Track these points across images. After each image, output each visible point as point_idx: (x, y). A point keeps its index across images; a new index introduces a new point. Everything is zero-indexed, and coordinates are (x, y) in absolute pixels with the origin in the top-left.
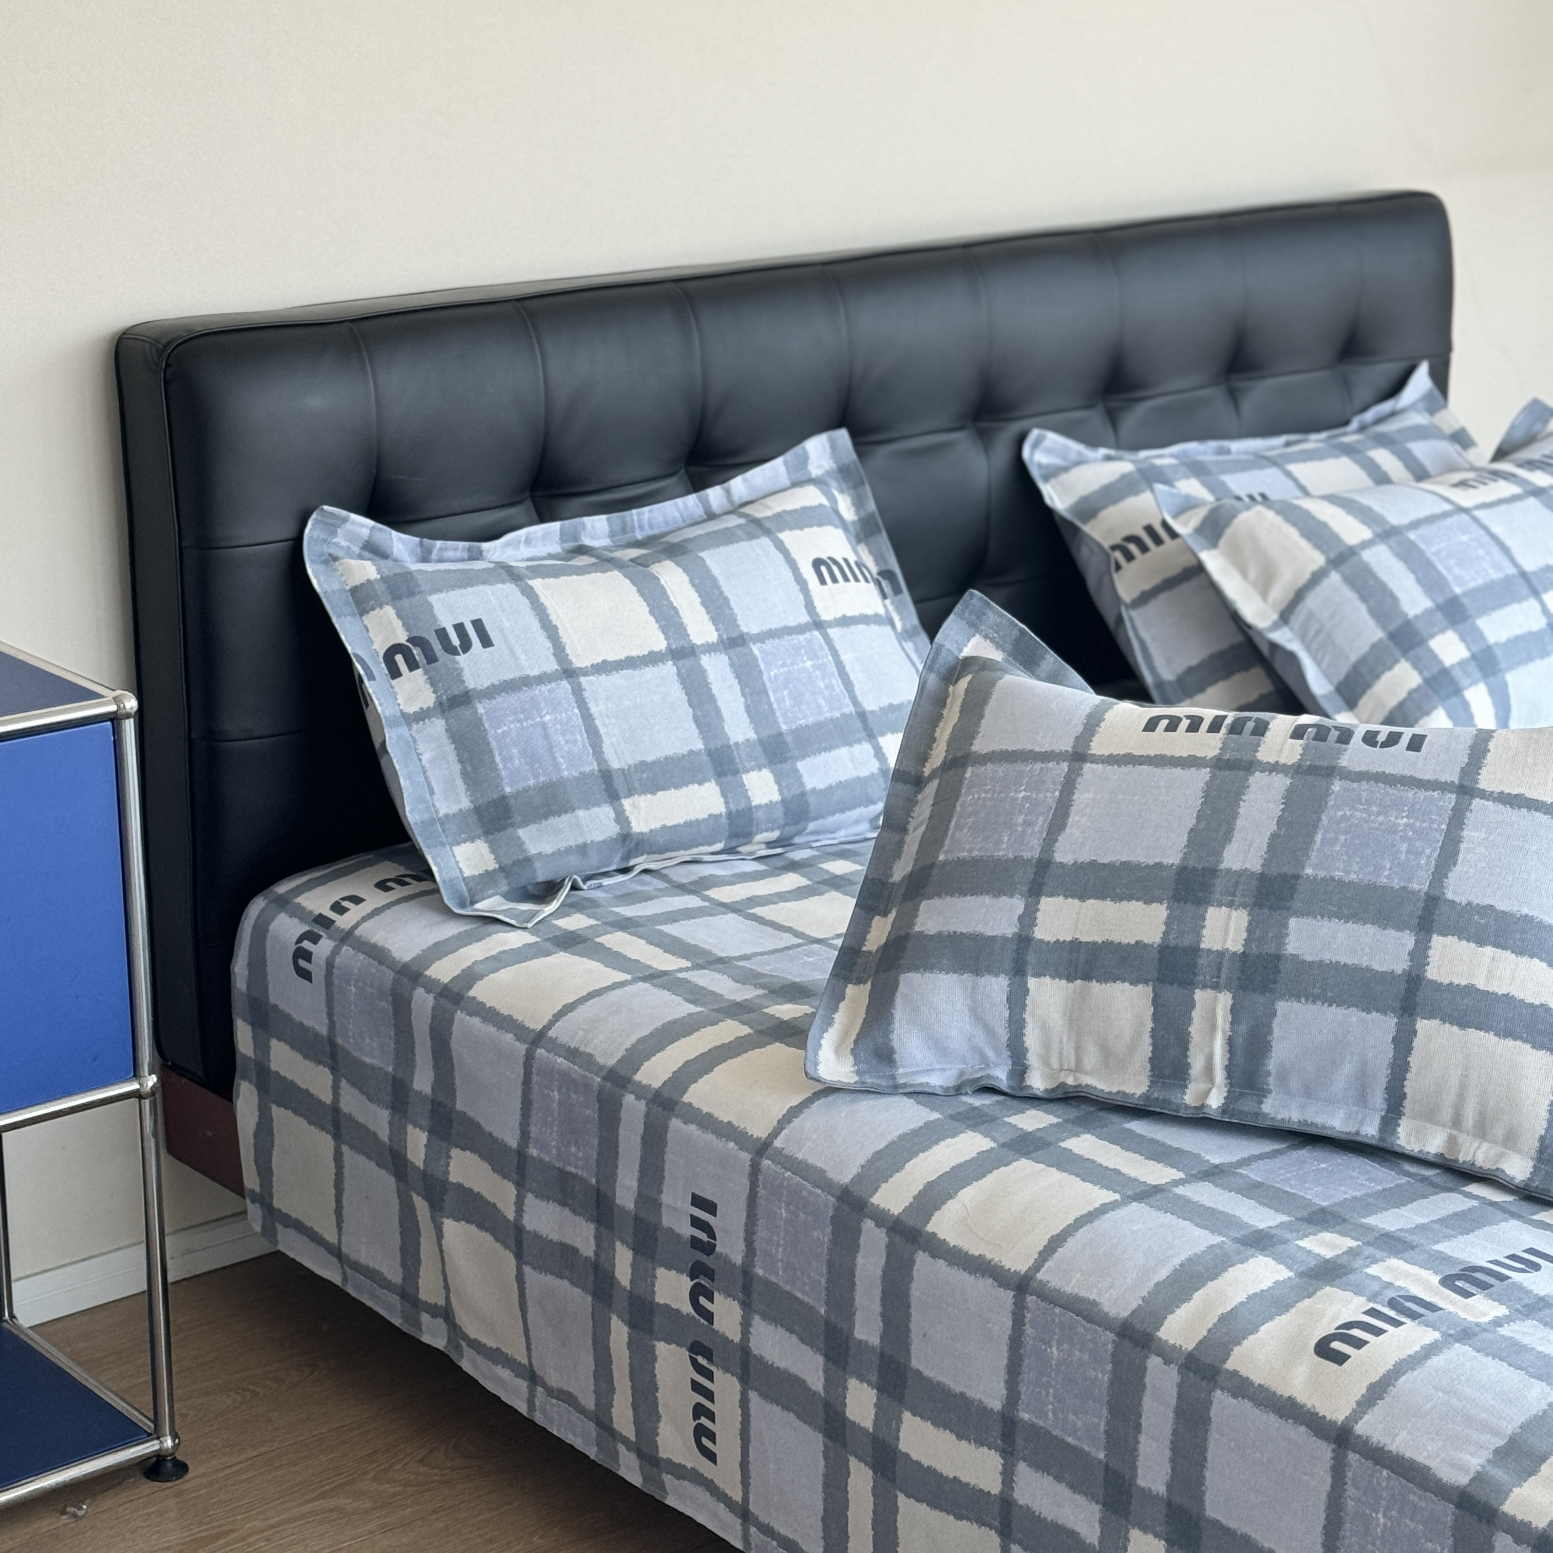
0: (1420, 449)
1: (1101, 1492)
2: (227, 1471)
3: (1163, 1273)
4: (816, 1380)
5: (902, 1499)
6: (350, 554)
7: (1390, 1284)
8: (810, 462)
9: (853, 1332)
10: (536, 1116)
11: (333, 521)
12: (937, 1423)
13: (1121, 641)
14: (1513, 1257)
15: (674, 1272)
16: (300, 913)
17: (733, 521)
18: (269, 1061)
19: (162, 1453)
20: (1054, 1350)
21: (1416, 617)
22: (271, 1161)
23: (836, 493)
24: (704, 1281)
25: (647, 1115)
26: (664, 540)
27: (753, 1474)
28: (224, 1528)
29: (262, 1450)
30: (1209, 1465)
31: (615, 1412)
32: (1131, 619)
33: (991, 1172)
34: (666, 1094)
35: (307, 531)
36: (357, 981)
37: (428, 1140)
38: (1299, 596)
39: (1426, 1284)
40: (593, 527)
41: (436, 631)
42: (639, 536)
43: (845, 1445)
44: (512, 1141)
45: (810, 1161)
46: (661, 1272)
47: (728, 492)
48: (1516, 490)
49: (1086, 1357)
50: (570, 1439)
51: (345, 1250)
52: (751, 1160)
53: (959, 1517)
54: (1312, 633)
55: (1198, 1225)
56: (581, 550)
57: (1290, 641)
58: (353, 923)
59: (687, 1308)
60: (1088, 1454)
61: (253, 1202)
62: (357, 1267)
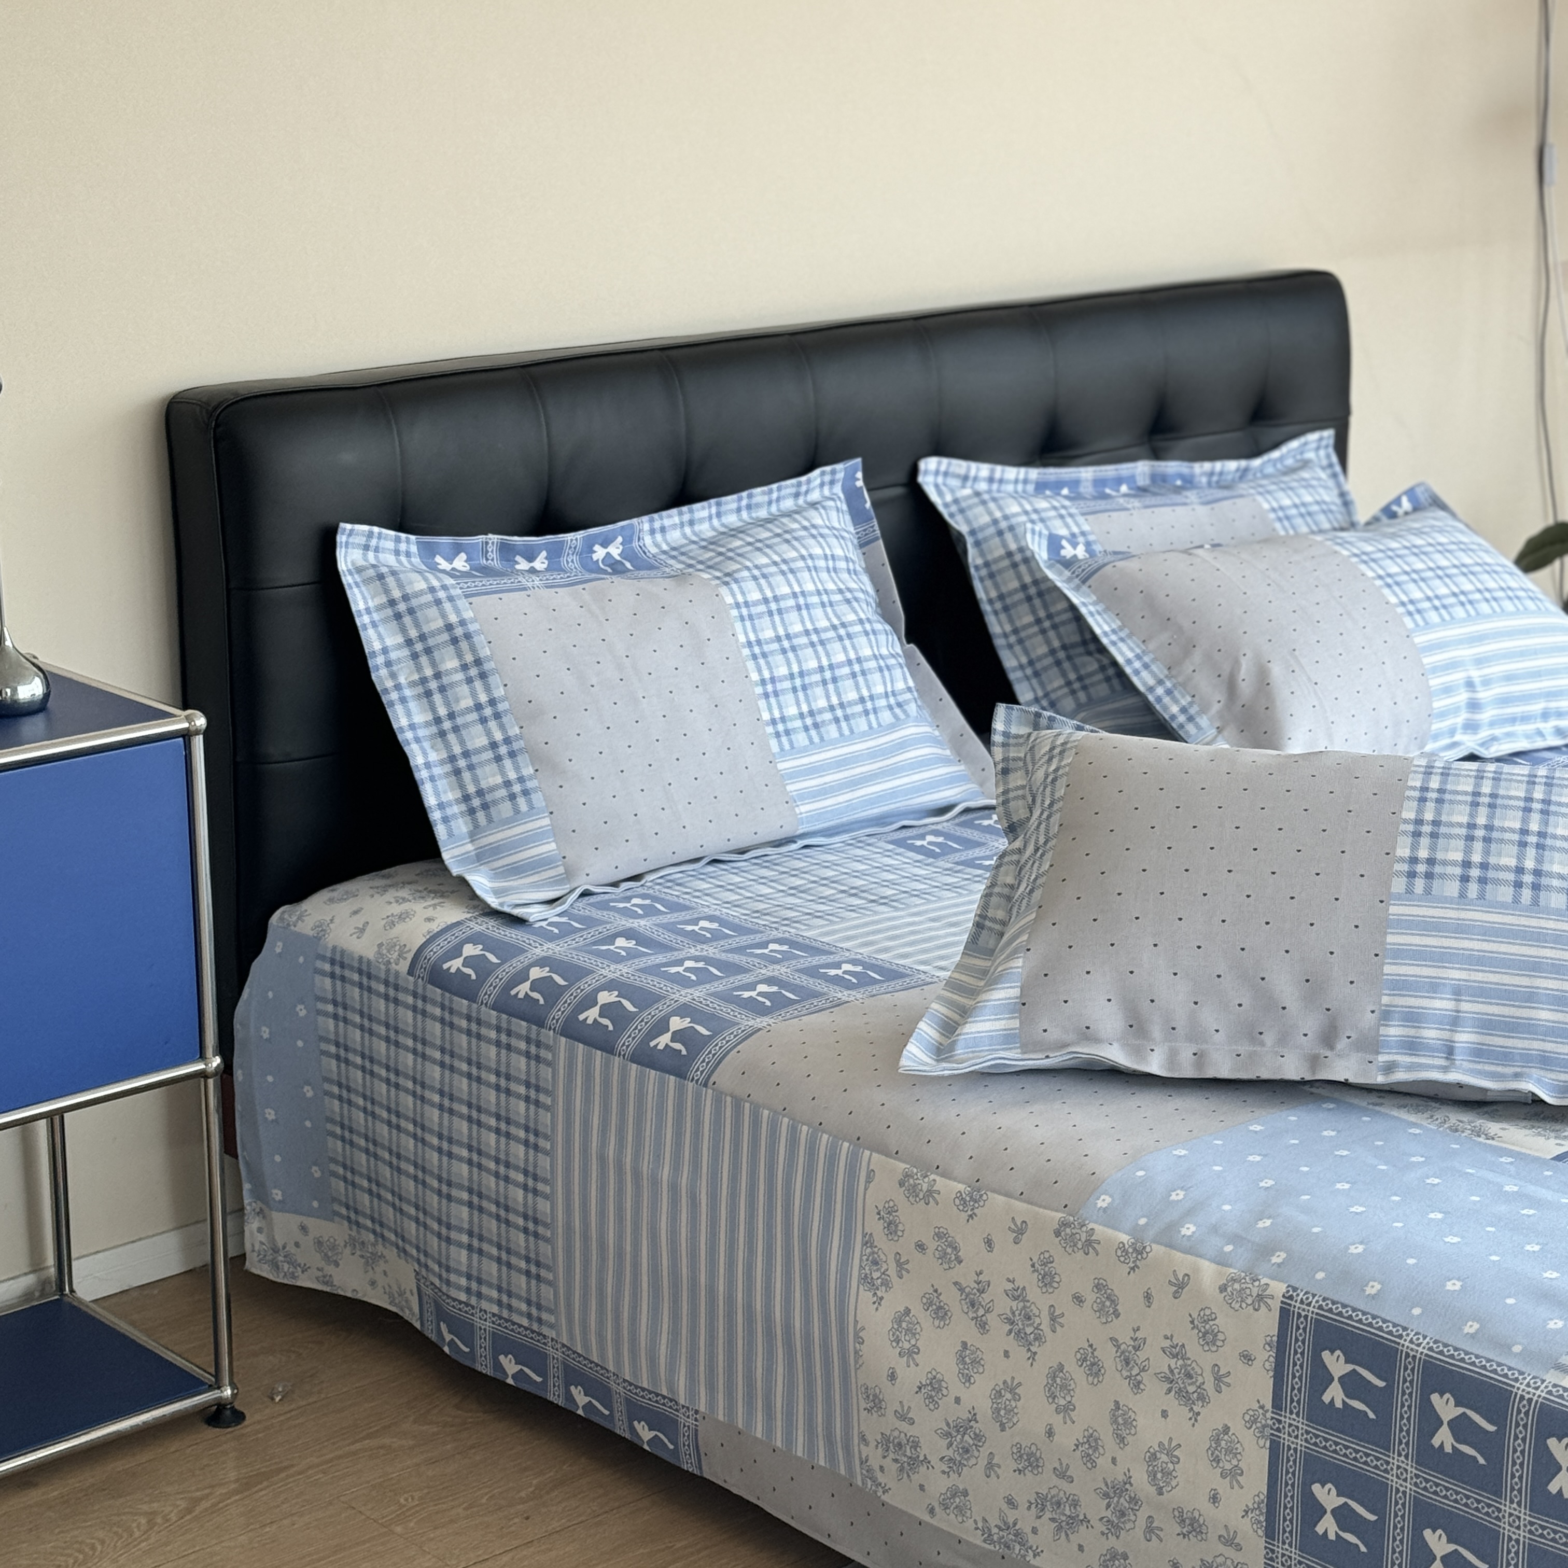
2: (282, 1418)
19: (222, 1402)
28: (285, 1464)
29: (311, 1400)
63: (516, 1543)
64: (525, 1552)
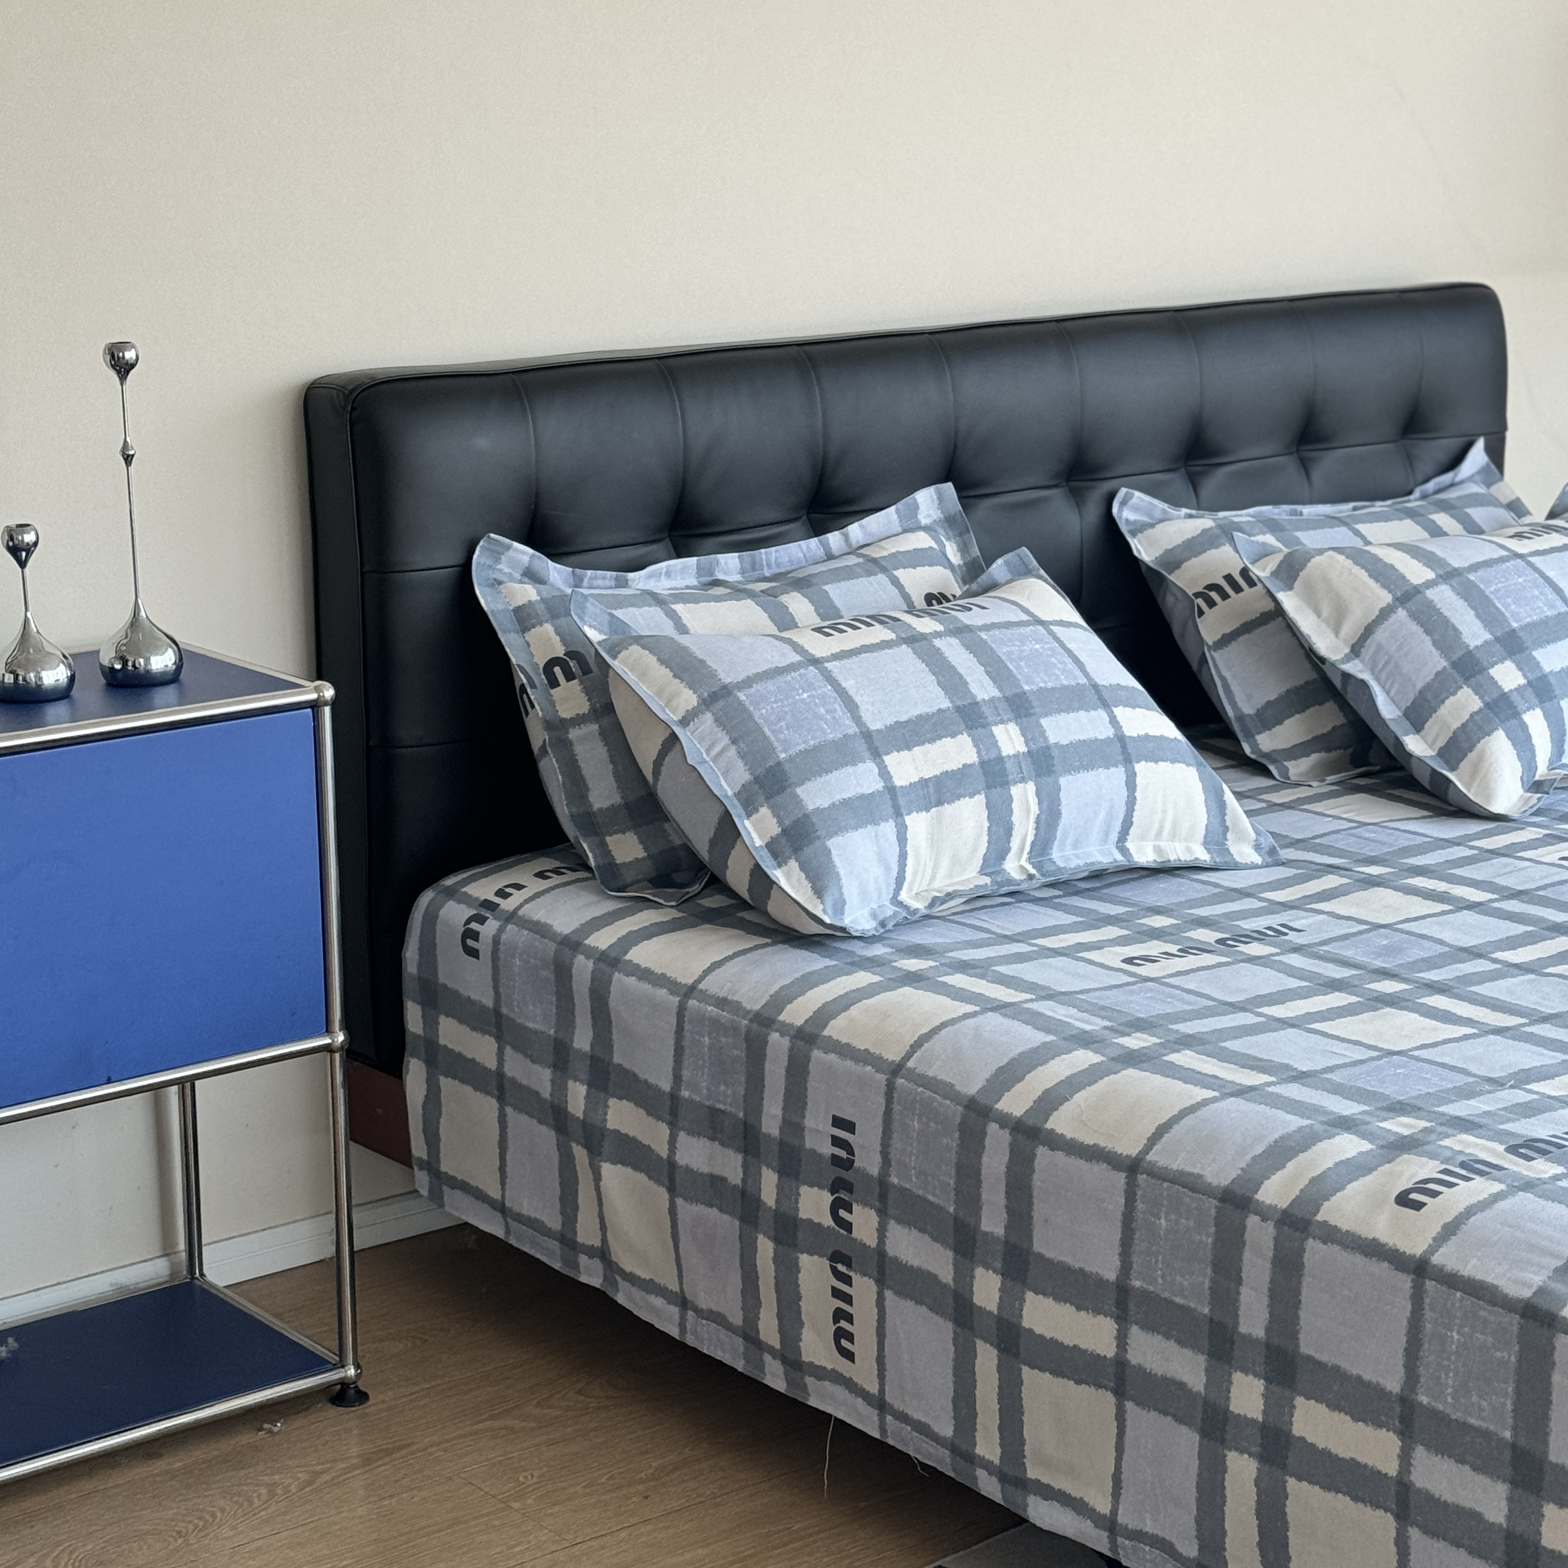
1: (1206, 1343)
2: (405, 1399)
3: (1259, 1149)
4: (946, 1274)
5: (1025, 1370)
6: (512, 579)
7: (1461, 1152)
8: (919, 511)
9: (979, 1226)
10: (687, 1062)
11: (499, 549)
12: (1058, 1298)
13: (1204, 680)
15: (816, 1189)
16: (467, 900)
17: (852, 560)
18: (438, 1036)
19: (346, 1381)
20: (1163, 1221)
21: (1477, 647)
22: (438, 1128)
23: (944, 539)
24: (843, 1195)
25: (791, 1049)
26: (790, 575)
27: (888, 1367)
28: (405, 1442)
30: (1303, 1305)
31: (761, 1325)
32: (1214, 659)
33: (1101, 1079)
34: (808, 1030)
35: (475, 557)
36: (521, 955)
37: (587, 1092)
38: (1369, 631)
39: (1492, 1151)
40: (726, 564)
42: (767, 573)
43: (972, 1329)
44: (666, 1085)
45: (939, 1077)
46: (804, 1190)
47: (846, 537)
49: (1191, 1224)
50: (719, 1355)
51: (508, 1204)
52: (887, 1080)
53: (1079, 1382)
54: (1380, 664)
55: (1288, 1113)
56: (716, 583)
57: (1360, 671)
58: (517, 905)
59: (828, 1221)
60: (1195, 1310)
61: (421, 1169)
62: (520, 1218)
63: (633, 1520)
64: (643, 1530)
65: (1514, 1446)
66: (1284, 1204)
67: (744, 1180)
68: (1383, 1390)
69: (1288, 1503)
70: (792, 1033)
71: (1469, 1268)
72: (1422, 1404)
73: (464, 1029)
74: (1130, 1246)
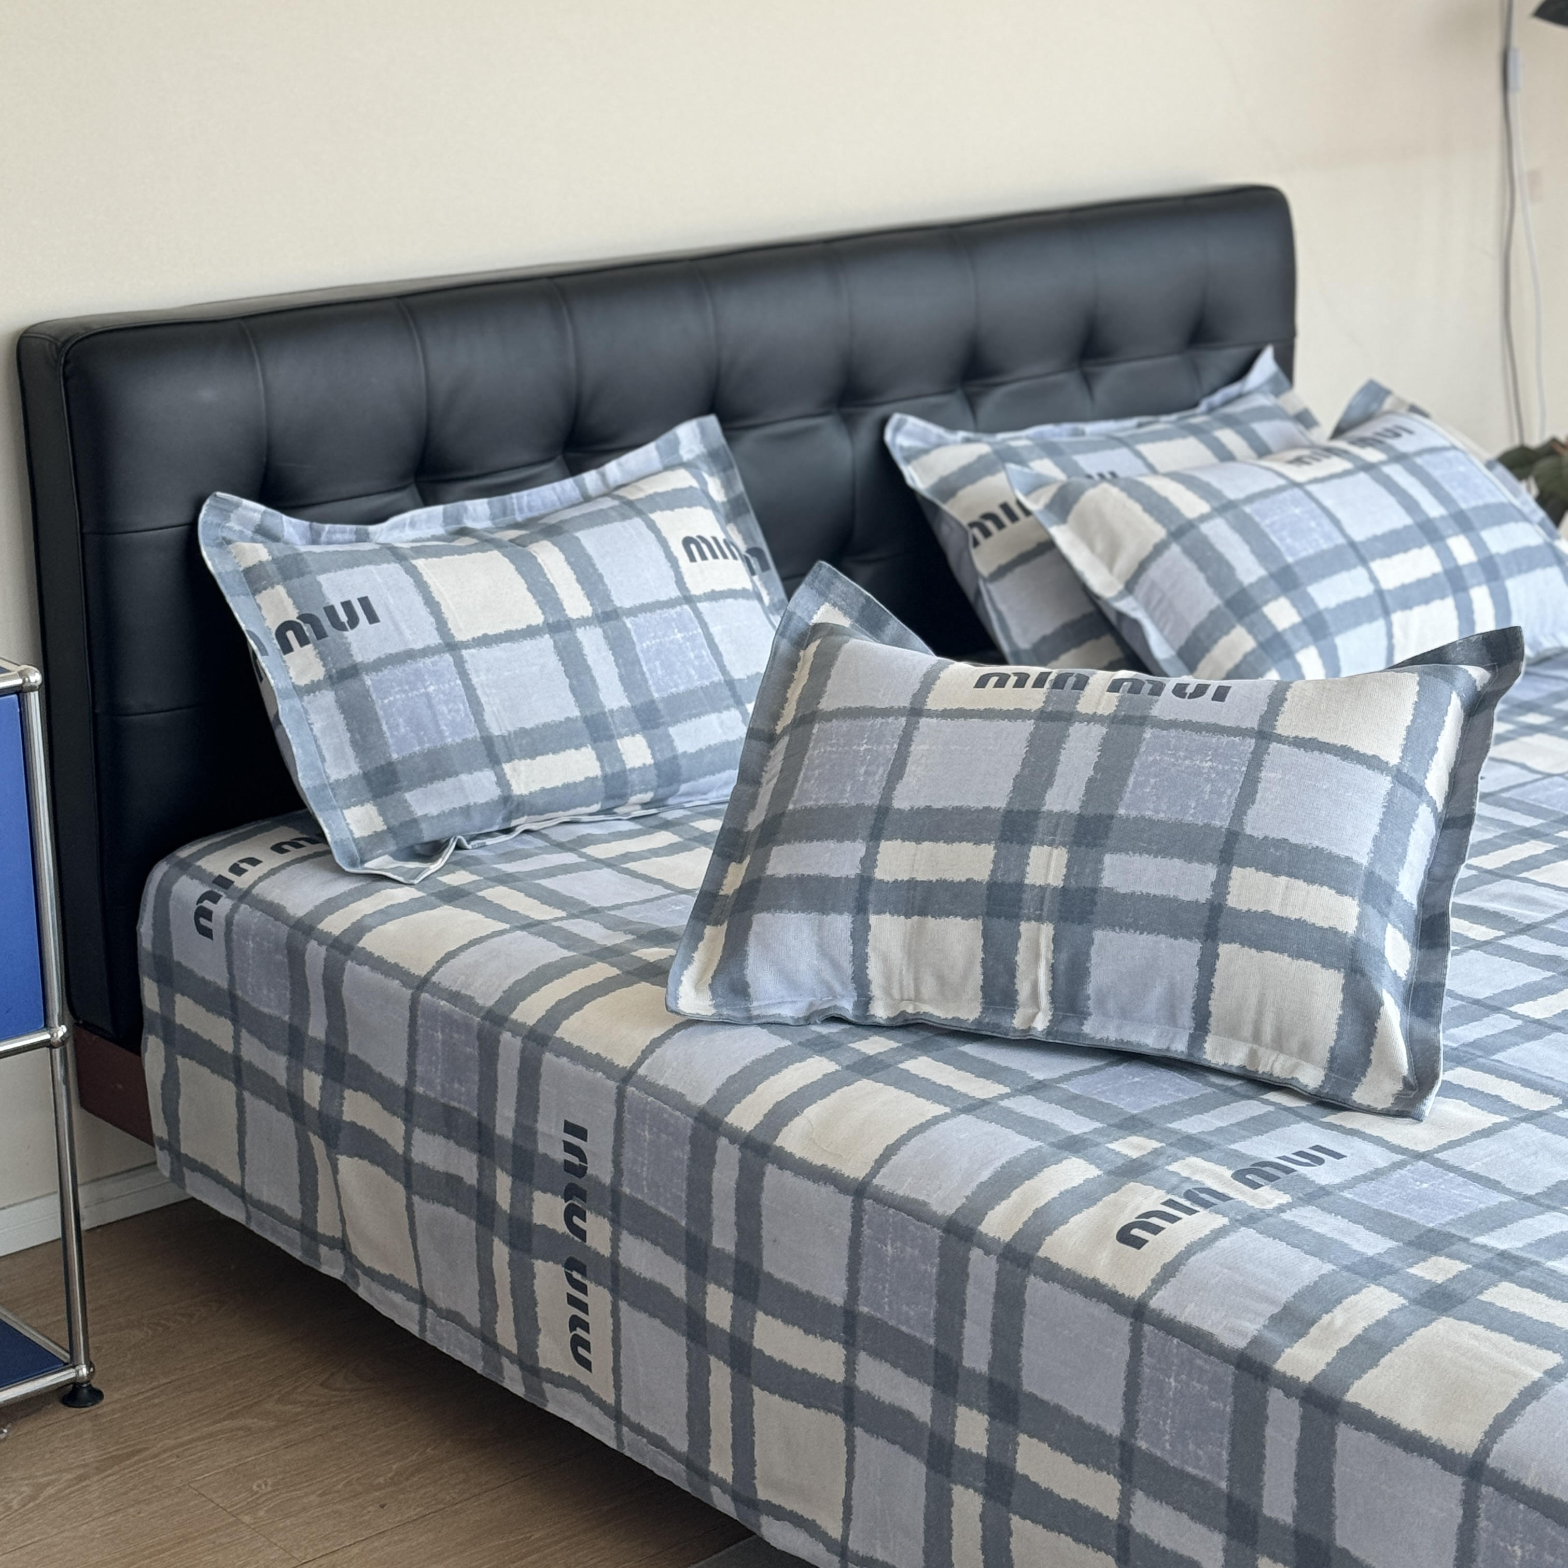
0: (1264, 429)
1: (931, 1373)
2: (141, 1397)
3: (985, 1175)
4: (679, 1290)
5: (756, 1390)
6: (243, 538)
7: (1187, 1179)
8: (681, 446)
9: (711, 1241)
10: (421, 1056)
12: (786, 1321)
13: (980, 612)
14: (1299, 1154)
15: (549, 1195)
16: (201, 875)
17: (608, 503)
18: (174, 1014)
19: (78, 1381)
20: (889, 1248)
21: (1251, 585)
22: (177, 1109)
23: (706, 476)
24: (577, 1202)
25: (523, 1051)
26: (542, 521)
27: (624, 1379)
28: (139, 1447)
29: (173, 1377)
30: (1025, 1343)
31: (498, 1328)
32: (988, 592)
33: (834, 1091)
34: (540, 1030)
35: (202, 516)
36: (254, 937)
37: (323, 1082)
38: (1143, 566)
39: (1219, 1178)
40: (475, 510)
41: (325, 609)
42: (519, 518)
43: (705, 1345)
44: (400, 1080)
45: (670, 1087)
46: (538, 1195)
47: (603, 476)
48: (1347, 465)
49: (917, 1252)
50: (458, 1355)
51: (248, 1190)
52: (617, 1087)
53: (808, 1406)
54: (1154, 603)
55: (1019, 1133)
56: (463, 532)
57: (1134, 609)
58: (251, 882)
59: (562, 1228)
60: (920, 1341)
61: (161, 1149)
62: (260, 1205)
63: (366, 1534)
64: (376, 1544)
65: (1229, 1497)
66: (1006, 1237)
67: (479, 1181)
68: (1103, 1433)
69: (1012, 1540)
70: (525, 1033)
71: (1186, 1314)
72: (1139, 1448)
73: (200, 1010)
74: (858, 1272)
